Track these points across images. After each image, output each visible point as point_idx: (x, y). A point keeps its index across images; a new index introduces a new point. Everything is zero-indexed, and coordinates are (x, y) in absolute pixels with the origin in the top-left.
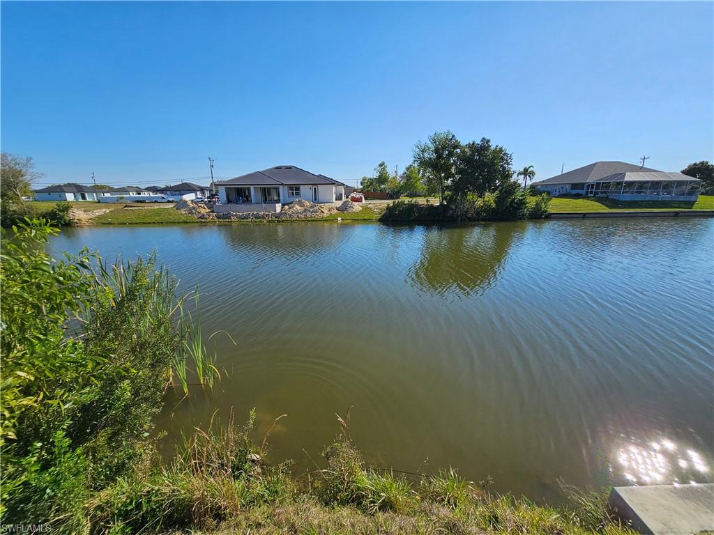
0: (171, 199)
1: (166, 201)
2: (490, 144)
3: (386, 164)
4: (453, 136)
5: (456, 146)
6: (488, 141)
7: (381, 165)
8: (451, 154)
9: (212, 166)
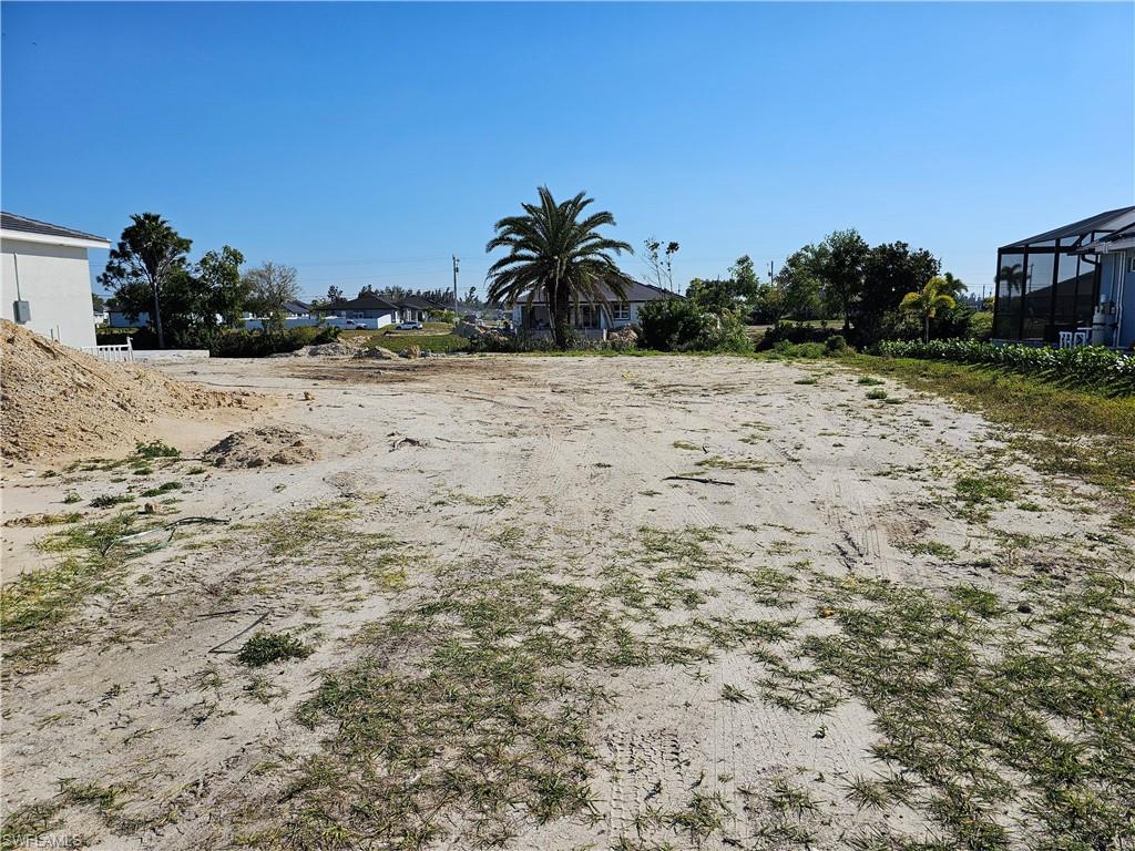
0: (363, 325)
1: (355, 327)
2: (907, 249)
3: (752, 259)
4: (859, 237)
5: (865, 249)
6: (905, 245)
7: (741, 262)
8: (855, 262)
9: (456, 270)
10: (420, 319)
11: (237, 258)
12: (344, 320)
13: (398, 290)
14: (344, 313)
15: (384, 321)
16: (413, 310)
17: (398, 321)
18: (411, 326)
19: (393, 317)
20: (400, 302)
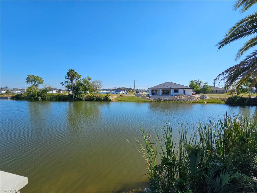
10: (127, 92)
11: (90, 79)
12: (115, 92)
13: (124, 87)
14: (115, 91)
15: (121, 92)
16: (126, 90)
17: (124, 92)
18: (126, 93)
19: (123, 92)
20: (124, 89)
